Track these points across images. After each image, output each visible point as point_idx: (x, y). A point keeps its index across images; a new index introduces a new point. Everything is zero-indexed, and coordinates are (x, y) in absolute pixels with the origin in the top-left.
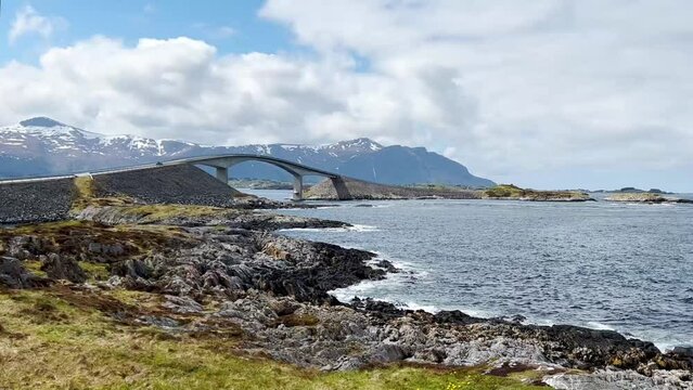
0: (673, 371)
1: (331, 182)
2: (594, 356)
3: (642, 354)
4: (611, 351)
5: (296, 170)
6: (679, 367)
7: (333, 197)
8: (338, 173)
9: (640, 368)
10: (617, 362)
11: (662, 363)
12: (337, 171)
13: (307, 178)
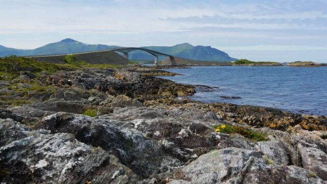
0: (315, 131)
1: (169, 59)
2: (257, 121)
3: (292, 121)
4: (270, 119)
5: (156, 54)
6: (320, 129)
7: (170, 65)
8: (173, 55)
9: (289, 129)
10: (272, 125)
11: (306, 127)
12: (172, 54)
13: (160, 57)
